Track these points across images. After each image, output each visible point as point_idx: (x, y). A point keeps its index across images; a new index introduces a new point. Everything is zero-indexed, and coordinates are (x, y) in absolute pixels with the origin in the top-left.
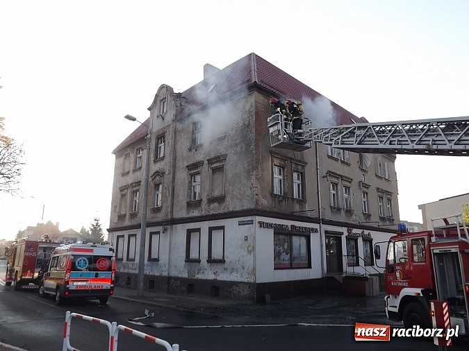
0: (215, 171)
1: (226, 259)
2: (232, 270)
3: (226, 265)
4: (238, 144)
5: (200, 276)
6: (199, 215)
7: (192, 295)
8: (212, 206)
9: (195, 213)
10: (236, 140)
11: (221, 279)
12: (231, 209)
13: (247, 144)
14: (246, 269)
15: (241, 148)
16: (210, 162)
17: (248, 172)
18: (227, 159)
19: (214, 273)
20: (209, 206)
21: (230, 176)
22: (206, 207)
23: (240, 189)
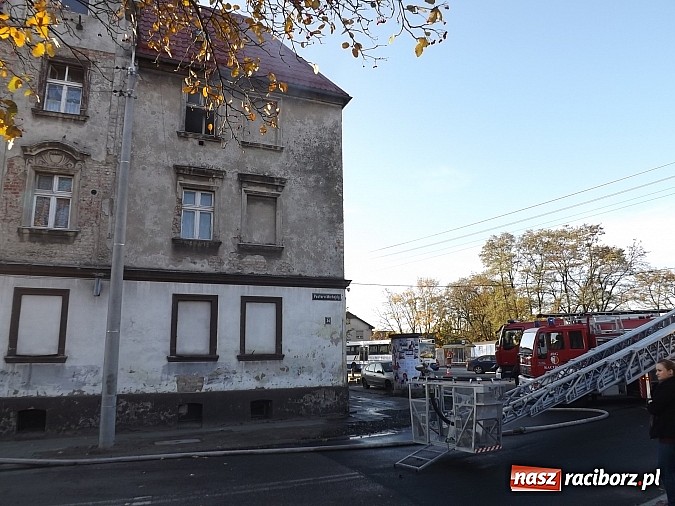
0: (253, 198)
1: (285, 352)
2: (300, 371)
3: (285, 363)
4: (311, 172)
5: (217, 387)
6: (213, 271)
7: (198, 425)
8: (249, 259)
9: (202, 266)
10: (305, 164)
11: (275, 387)
12: (296, 272)
13: (327, 179)
14: (327, 368)
15: (317, 181)
16: (243, 179)
17: (331, 222)
18: (287, 188)
19: (257, 378)
20: (240, 258)
21: (293, 217)
22: (234, 258)
23: (315, 244)
